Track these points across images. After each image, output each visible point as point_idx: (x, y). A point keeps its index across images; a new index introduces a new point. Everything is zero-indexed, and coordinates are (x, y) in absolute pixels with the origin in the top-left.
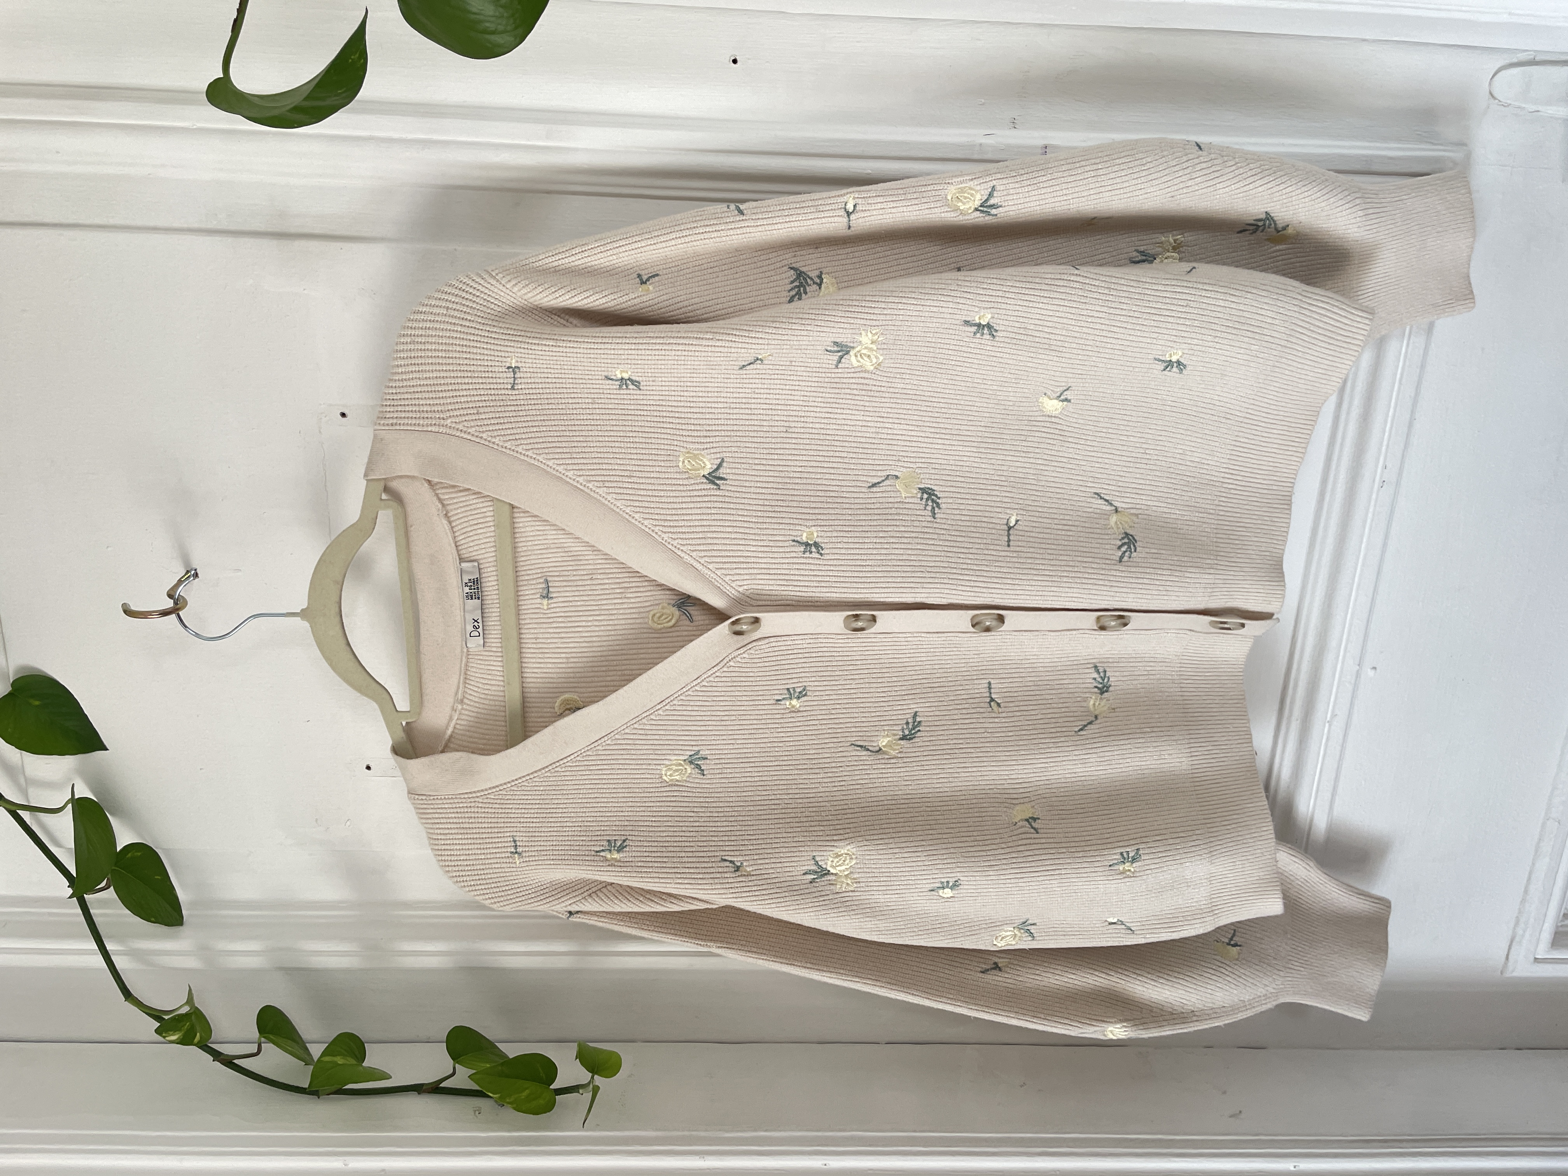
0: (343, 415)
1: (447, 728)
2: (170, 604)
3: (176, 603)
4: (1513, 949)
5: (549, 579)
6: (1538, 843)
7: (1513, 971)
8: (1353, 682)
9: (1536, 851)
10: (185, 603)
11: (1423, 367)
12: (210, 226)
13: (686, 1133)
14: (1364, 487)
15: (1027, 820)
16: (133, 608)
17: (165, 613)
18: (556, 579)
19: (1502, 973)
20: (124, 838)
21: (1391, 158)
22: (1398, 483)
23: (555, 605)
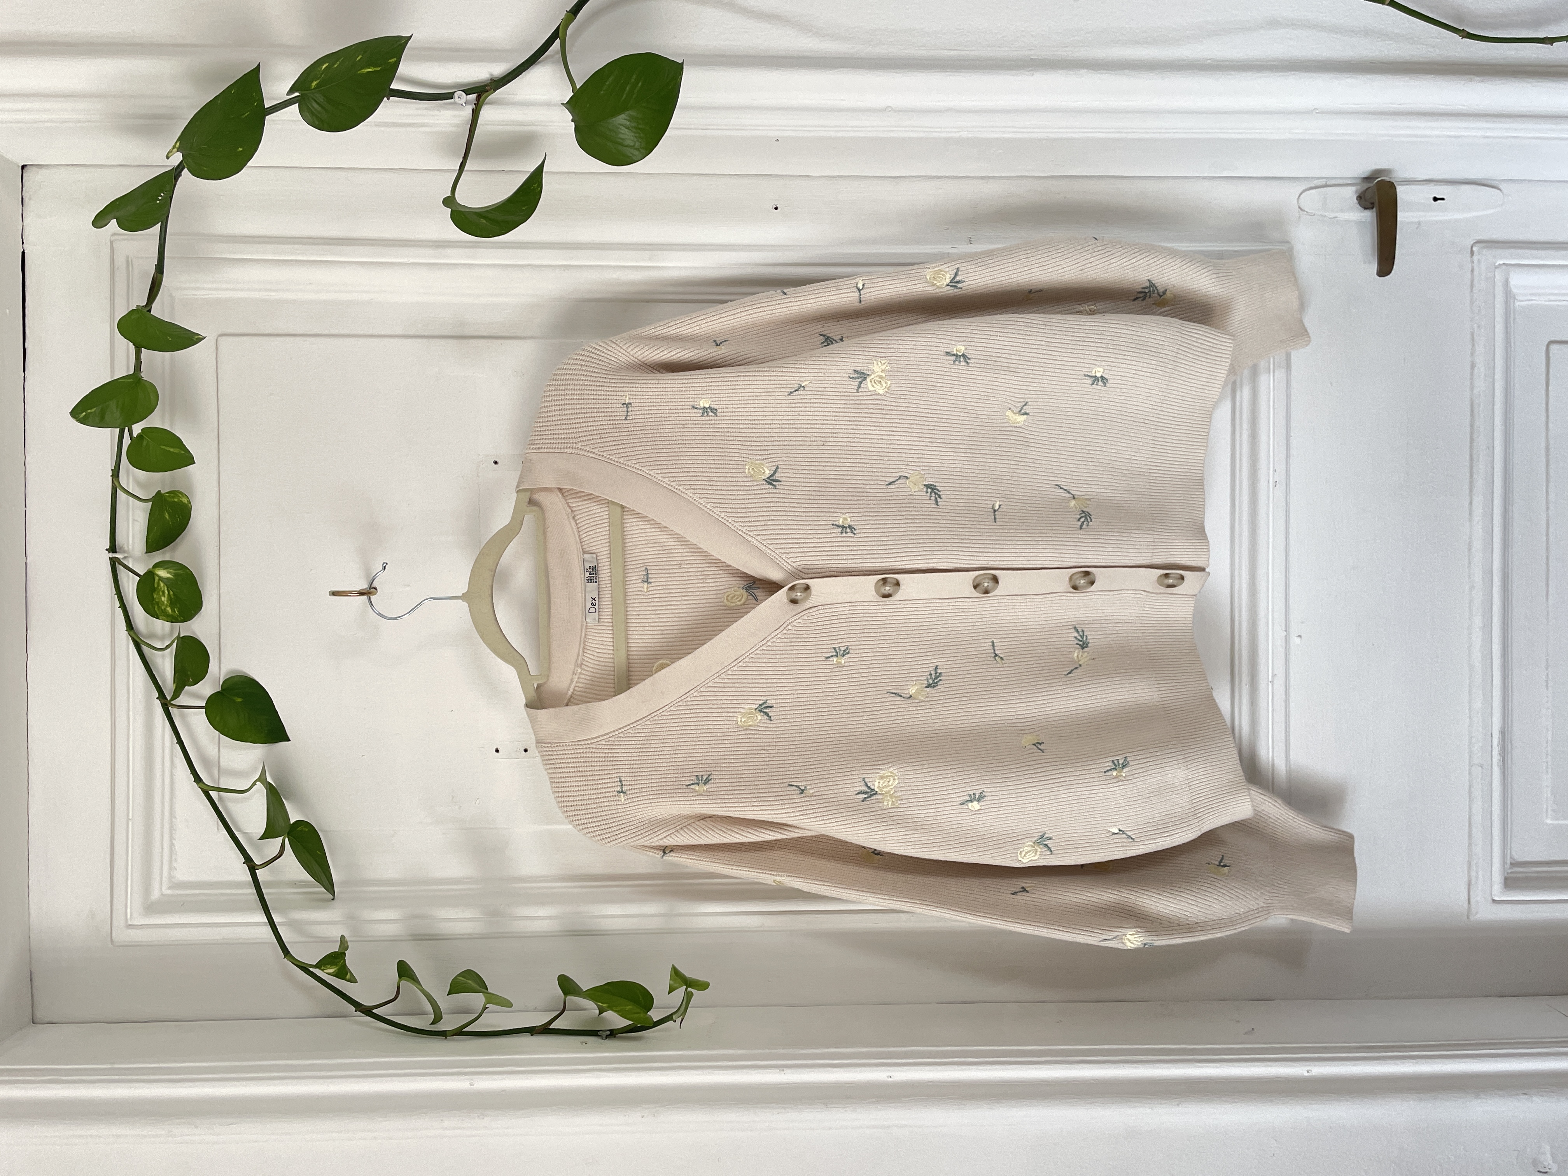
0: (496, 463)
1: (568, 689)
4: (1472, 892)
5: (648, 568)
6: (1470, 788)
7: (1477, 913)
8: (1284, 644)
9: (1470, 796)
11: (1288, 396)
12: (411, 333)
13: (767, 1051)
14: (1262, 486)
15: (1034, 745)
17: (361, 593)
18: (654, 568)
19: (1468, 918)
20: (294, 817)
22: (1288, 485)
23: (653, 588)
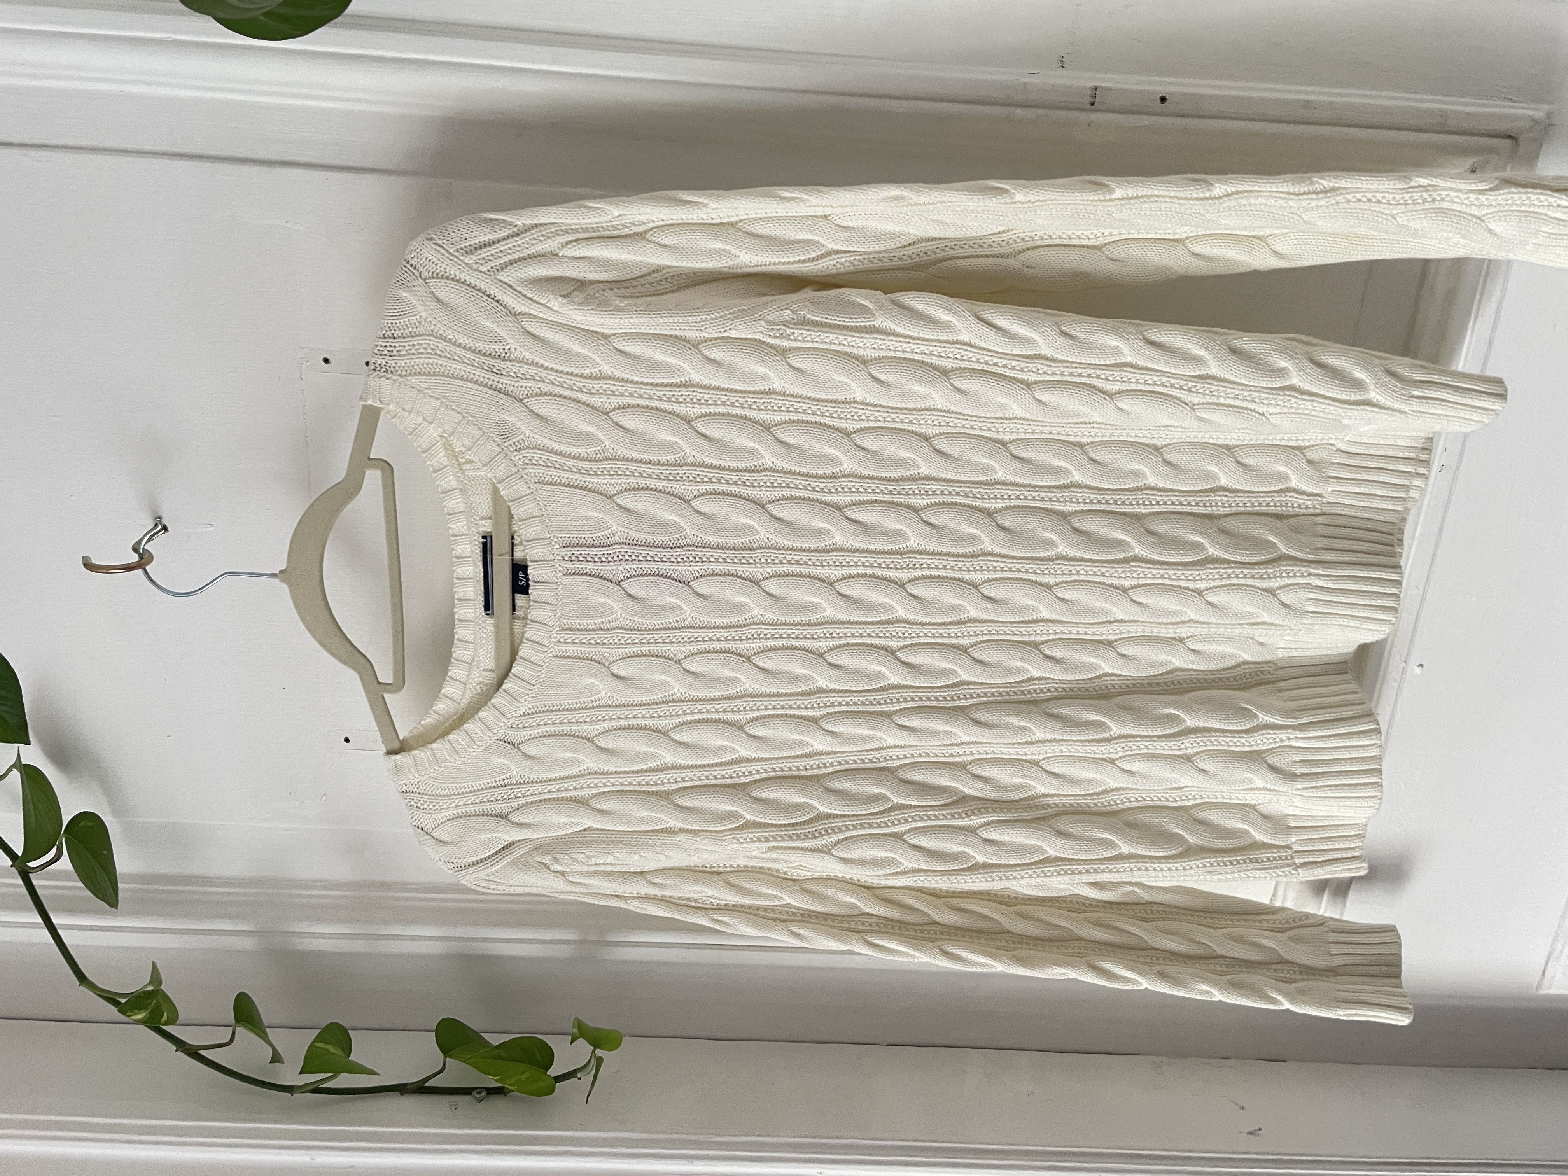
0: (326, 361)
2: (135, 558)
3: (141, 557)
4: (1549, 966)
7: (1549, 988)
8: (1398, 679)
10: (151, 558)
13: (675, 1136)
16: (95, 561)
17: (129, 568)
19: (1536, 990)
21: (1468, 114)
22: (1457, 469)
